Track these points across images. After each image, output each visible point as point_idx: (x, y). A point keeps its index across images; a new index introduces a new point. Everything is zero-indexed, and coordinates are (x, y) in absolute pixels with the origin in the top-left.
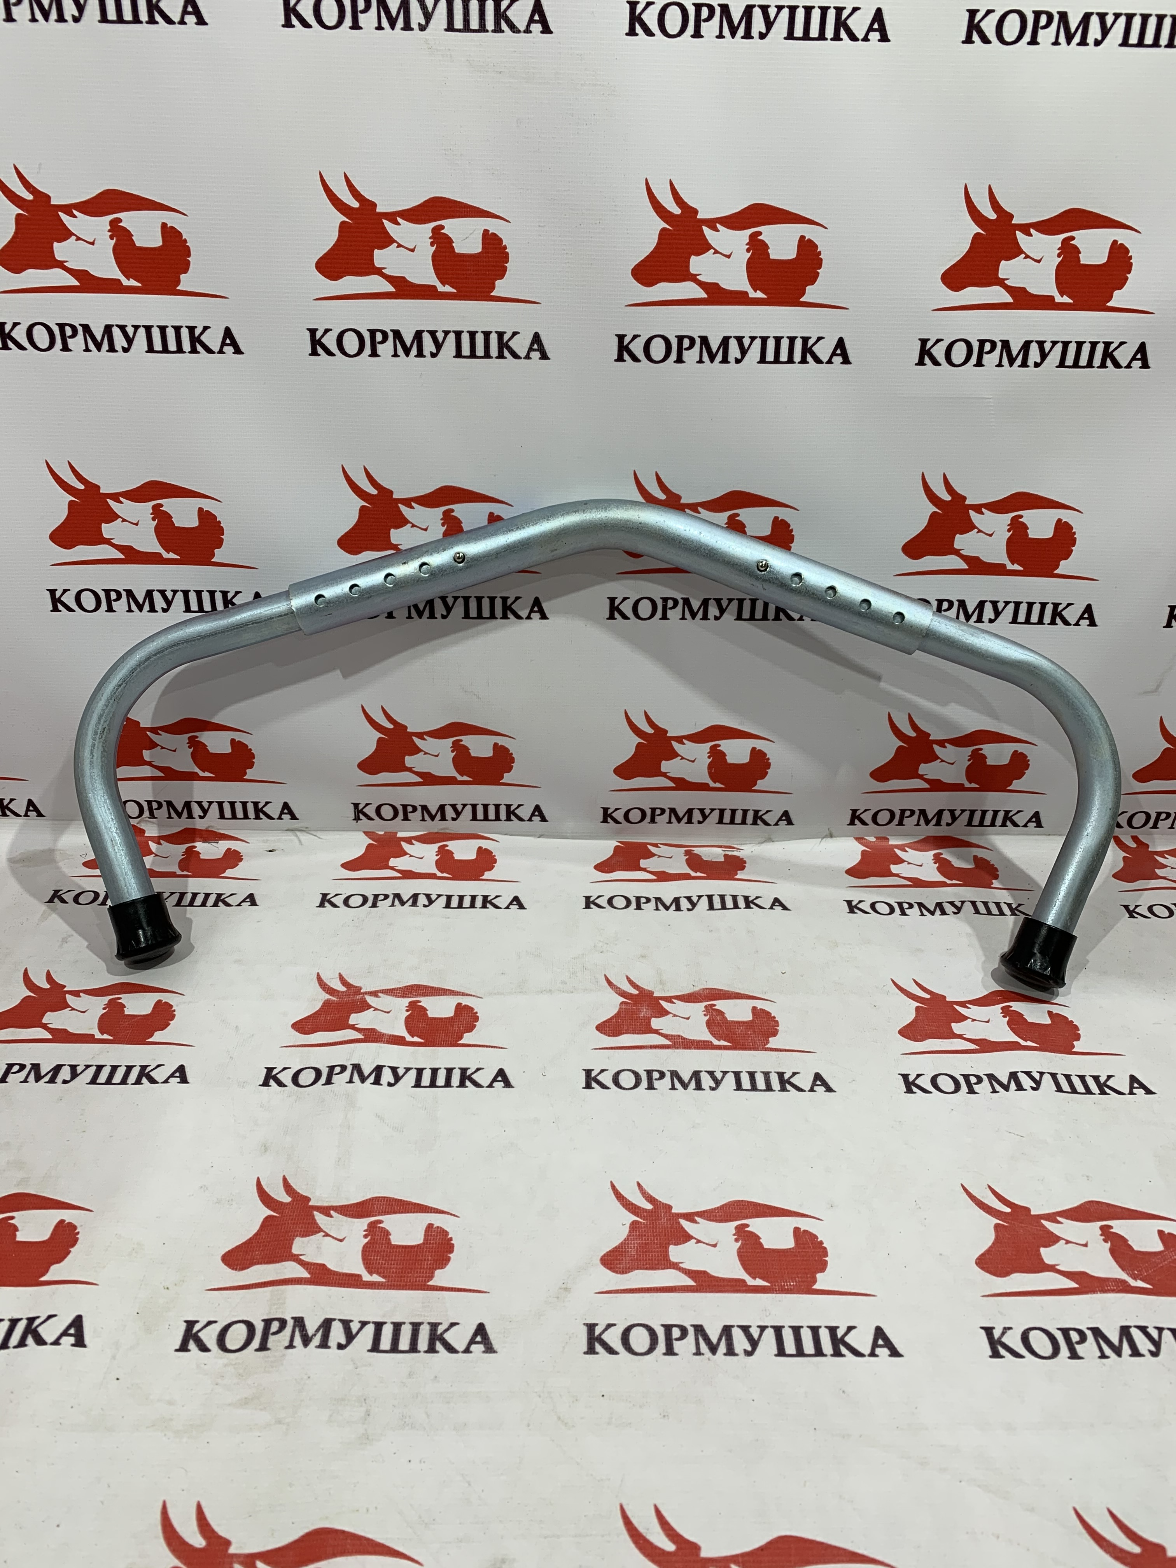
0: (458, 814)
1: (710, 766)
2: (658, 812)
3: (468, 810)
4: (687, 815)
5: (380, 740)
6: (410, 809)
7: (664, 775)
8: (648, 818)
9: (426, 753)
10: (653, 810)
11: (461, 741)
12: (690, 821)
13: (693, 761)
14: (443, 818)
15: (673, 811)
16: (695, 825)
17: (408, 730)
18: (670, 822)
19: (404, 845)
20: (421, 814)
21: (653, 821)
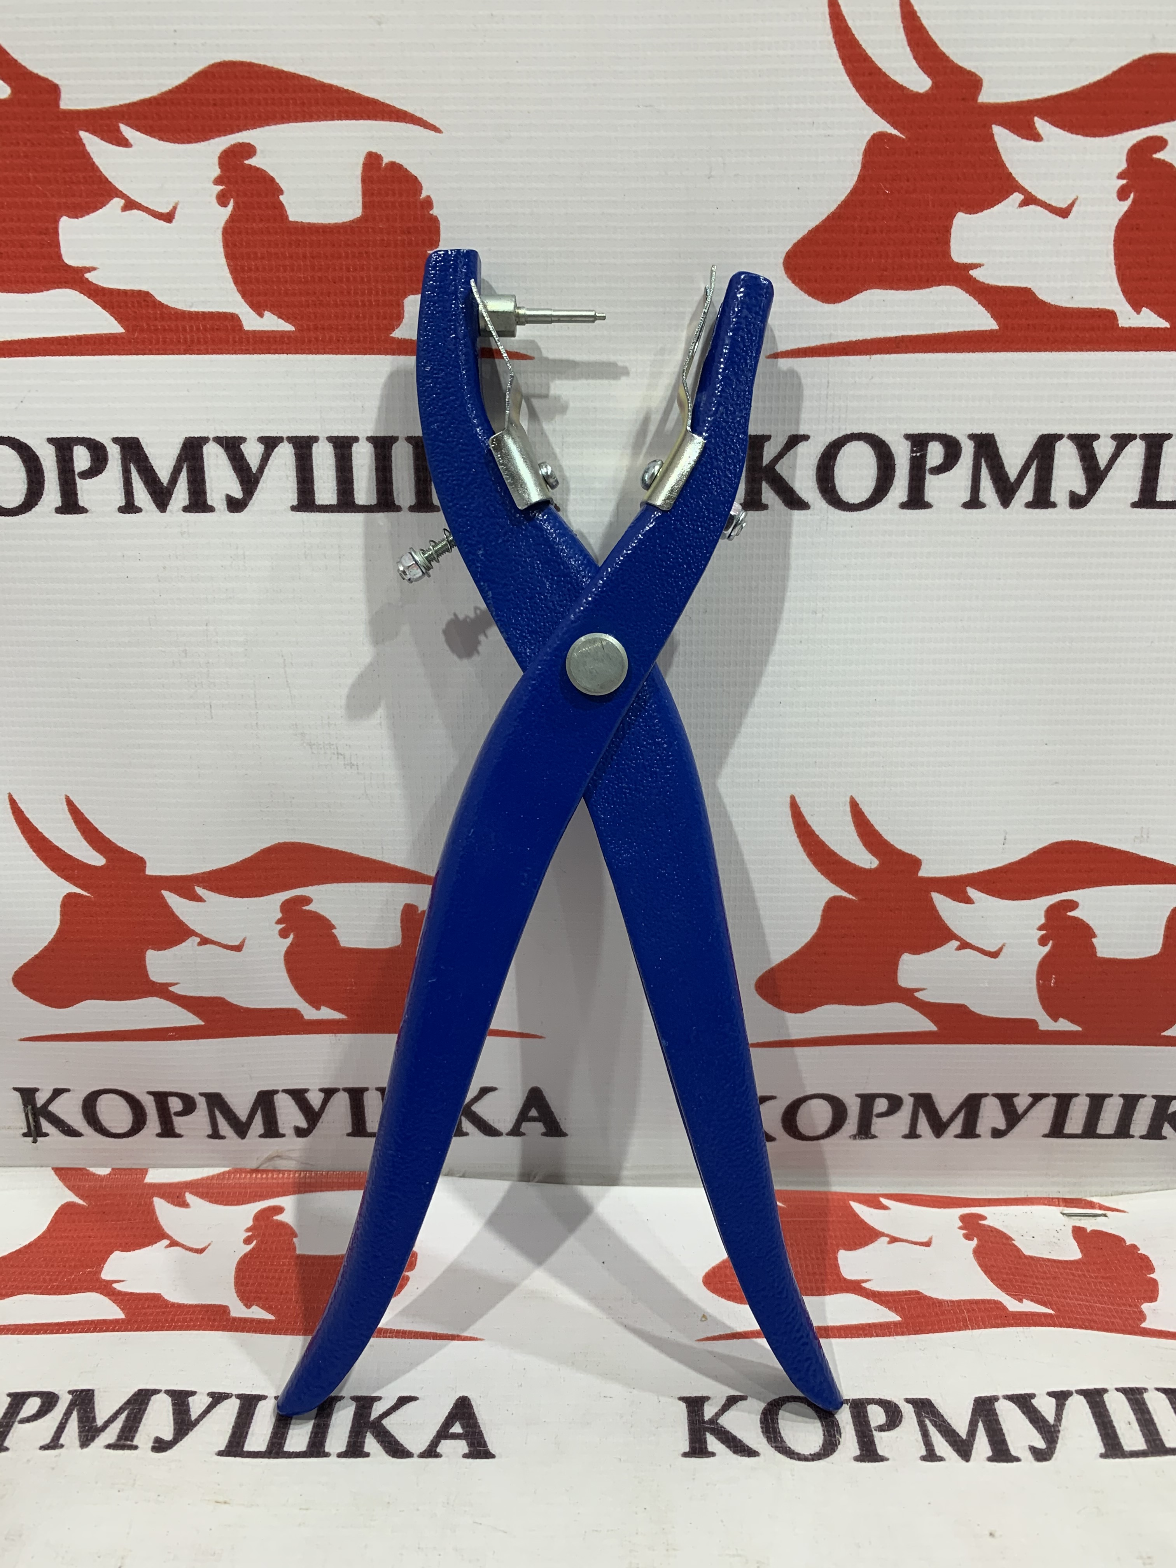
0: (313, 1116)
1: (1045, 969)
2: (881, 1105)
3: (341, 1104)
4: (962, 1116)
5: (69, 903)
6: (175, 1105)
7: (908, 997)
8: (851, 1125)
9: (204, 941)
10: (867, 1101)
11: (308, 900)
12: (969, 1131)
13: (995, 955)
14: (272, 1130)
15: (924, 1102)
16: (986, 1141)
17: (149, 871)
18: (913, 1134)
19: (163, 1209)
20: (207, 1119)
21: (864, 1131)
